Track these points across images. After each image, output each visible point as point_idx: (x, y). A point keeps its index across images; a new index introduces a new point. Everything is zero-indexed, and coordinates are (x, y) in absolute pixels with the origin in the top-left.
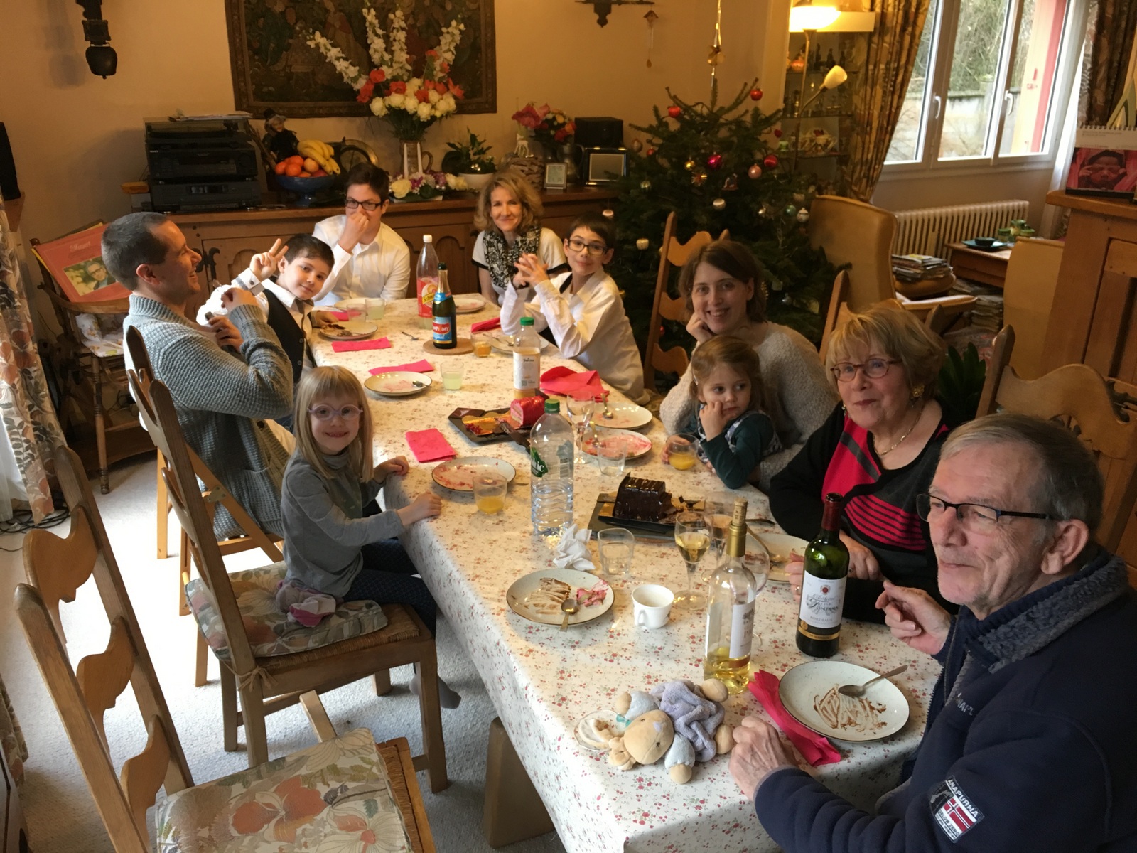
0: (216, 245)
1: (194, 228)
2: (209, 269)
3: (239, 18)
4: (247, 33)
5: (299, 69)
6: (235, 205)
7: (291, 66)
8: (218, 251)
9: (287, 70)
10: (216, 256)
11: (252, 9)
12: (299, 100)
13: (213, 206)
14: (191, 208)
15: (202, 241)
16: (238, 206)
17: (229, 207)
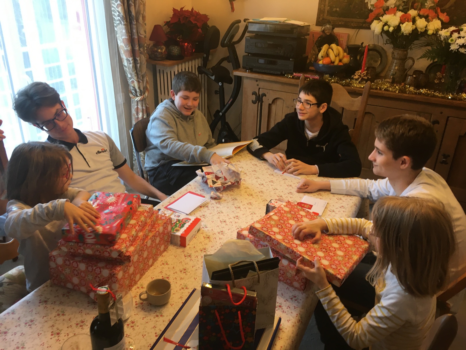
0: (265, 92)
1: (257, 81)
2: (259, 104)
6: (279, 73)
8: (265, 96)
10: (264, 97)
13: (268, 71)
14: (258, 70)
15: (259, 89)
16: (280, 73)
17: (275, 73)
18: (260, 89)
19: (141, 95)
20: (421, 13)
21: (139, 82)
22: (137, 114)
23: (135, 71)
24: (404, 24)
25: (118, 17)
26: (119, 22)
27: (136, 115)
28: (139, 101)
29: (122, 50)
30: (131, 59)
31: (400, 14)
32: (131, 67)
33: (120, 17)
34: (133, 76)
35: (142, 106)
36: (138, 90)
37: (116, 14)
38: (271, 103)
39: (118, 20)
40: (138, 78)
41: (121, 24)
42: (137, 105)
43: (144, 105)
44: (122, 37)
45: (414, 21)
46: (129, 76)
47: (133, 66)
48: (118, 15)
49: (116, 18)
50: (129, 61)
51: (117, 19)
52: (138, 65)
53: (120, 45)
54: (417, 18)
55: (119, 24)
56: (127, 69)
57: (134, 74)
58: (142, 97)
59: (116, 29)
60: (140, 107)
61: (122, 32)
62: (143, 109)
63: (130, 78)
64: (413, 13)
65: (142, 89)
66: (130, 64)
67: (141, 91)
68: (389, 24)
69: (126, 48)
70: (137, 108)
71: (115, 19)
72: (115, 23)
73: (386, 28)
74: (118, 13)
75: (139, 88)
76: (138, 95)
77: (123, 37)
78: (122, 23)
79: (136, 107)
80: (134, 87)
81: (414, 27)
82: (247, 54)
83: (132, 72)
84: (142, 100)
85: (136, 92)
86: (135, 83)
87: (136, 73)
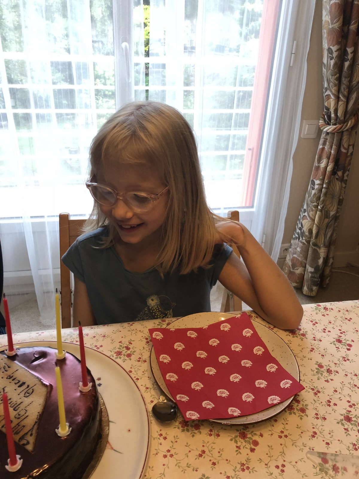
19: (335, 124)
21: (338, 99)
22: (320, 160)
23: (338, 75)
27: (316, 161)
34: (331, 84)
35: (331, 148)
40: (339, 91)
42: (324, 144)
43: (334, 146)
47: (335, 64)
50: (332, 53)
52: (347, 64)
56: (325, 70)
57: (333, 79)
60: (327, 147)
62: (330, 154)
65: (339, 114)
66: (332, 59)
67: (337, 117)
75: (336, 111)
80: (328, 109)
83: (330, 77)
85: (329, 117)
86: (331, 100)
87: (339, 79)
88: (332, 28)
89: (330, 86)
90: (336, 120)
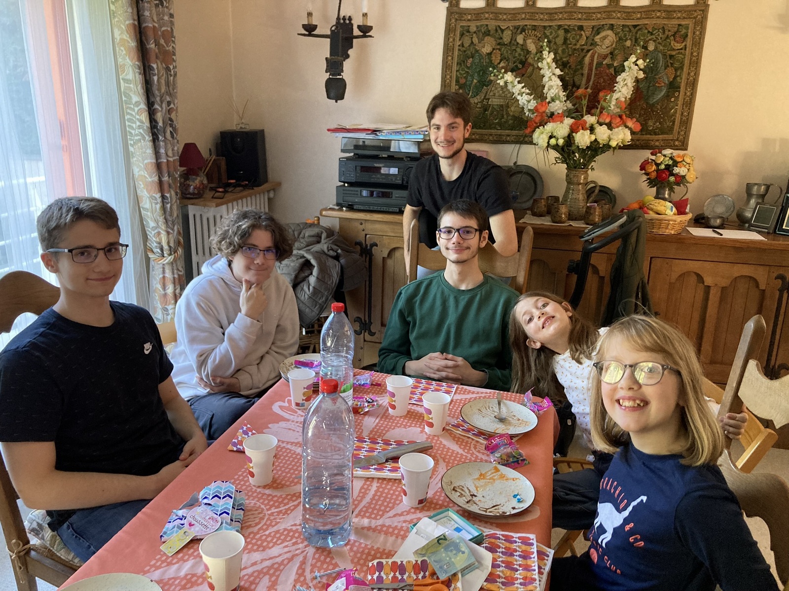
0: (376, 239)
1: (362, 224)
2: (368, 259)
3: (452, 59)
4: (457, 71)
5: (495, 102)
7: (489, 99)
9: (485, 102)
10: (374, 249)
11: (465, 51)
12: (491, 129)
13: (379, 208)
14: (362, 208)
15: (366, 235)
16: (398, 211)
17: (391, 210)
18: (368, 236)
19: (170, 254)
20: (601, 120)
21: (168, 233)
22: (164, 287)
23: (164, 216)
24: (579, 134)
25: (139, 129)
26: (139, 137)
27: (161, 289)
28: (167, 263)
29: (141, 183)
30: (158, 195)
31: (568, 121)
32: (158, 210)
33: (143, 130)
34: (160, 223)
35: (173, 273)
36: (166, 247)
37: (134, 126)
38: (386, 256)
39: (137, 135)
40: (167, 226)
41: (144, 140)
42: (164, 272)
43: (175, 271)
44: (144, 161)
45: (592, 129)
46: (152, 224)
47: (160, 208)
48: (139, 126)
49: (133, 132)
50: (156, 199)
51: (137, 132)
52: (169, 206)
53: (139, 175)
54: (597, 127)
55: (139, 140)
56: (149, 213)
57: (161, 220)
58: (173, 256)
59: (131, 149)
60: (168, 274)
61: (145, 153)
62: (174, 278)
63: (154, 228)
64: (590, 119)
65: (172, 245)
66: (156, 204)
67: (170, 247)
68: (555, 134)
69: (151, 178)
70: (164, 277)
71: (131, 133)
72: (131, 140)
73: (553, 142)
74: (138, 123)
75: (168, 243)
76: (165, 255)
77: (146, 161)
78: (147, 138)
79: (161, 276)
80: (160, 243)
81: (593, 138)
82: (343, 184)
83: (158, 217)
84: (172, 263)
85: (162, 250)
86: (162, 235)
87: (165, 219)
88: (153, 181)
89: (160, 225)
90: (170, 250)
